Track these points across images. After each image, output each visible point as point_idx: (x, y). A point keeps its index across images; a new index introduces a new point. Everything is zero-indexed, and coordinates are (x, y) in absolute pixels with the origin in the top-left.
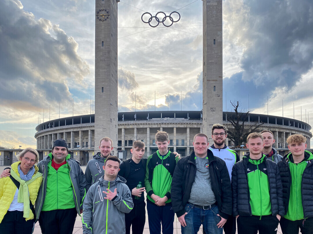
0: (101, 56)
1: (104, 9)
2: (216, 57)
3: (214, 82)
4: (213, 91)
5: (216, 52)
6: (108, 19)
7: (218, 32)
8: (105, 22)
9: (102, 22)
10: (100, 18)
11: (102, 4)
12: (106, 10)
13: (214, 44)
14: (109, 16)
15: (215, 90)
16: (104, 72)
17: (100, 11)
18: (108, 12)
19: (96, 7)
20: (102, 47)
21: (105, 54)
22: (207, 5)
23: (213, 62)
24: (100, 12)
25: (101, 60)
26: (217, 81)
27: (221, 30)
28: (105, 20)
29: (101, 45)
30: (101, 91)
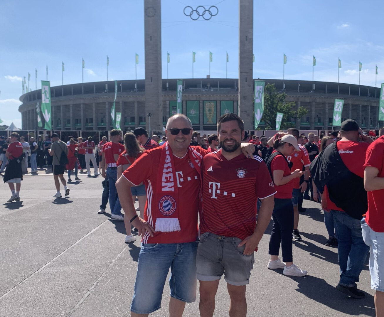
0: (150, 49)
1: (152, 6)
2: (247, 52)
5: (248, 47)
6: (155, 16)
8: (152, 18)
9: (149, 18)
11: (149, 2)
12: (153, 8)
13: (246, 40)
14: (156, 13)
15: (246, 81)
16: (153, 63)
18: (155, 9)
19: (145, 4)
20: (150, 42)
21: (153, 48)
22: (241, 4)
23: (245, 56)
24: (148, 10)
25: (150, 53)
26: (248, 73)
27: (252, 28)
28: (153, 16)
29: (149, 39)
30: (150, 81)
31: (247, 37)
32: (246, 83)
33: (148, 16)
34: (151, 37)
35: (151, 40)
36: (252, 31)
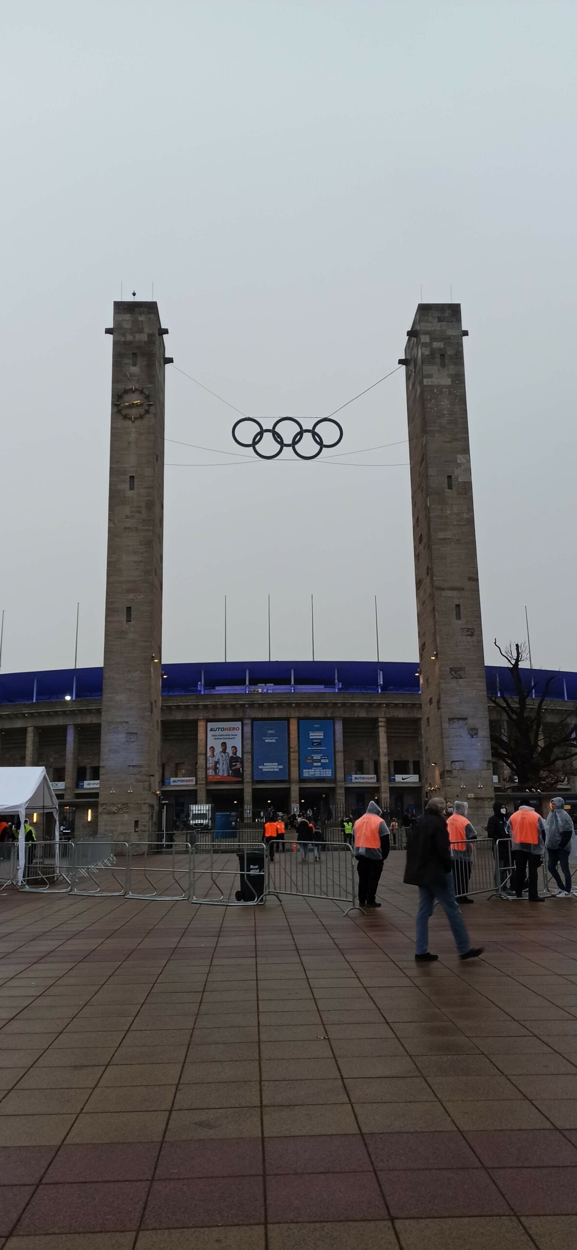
0: (127, 517)
1: (137, 387)
2: (455, 523)
3: (455, 594)
4: (454, 620)
5: (455, 509)
6: (148, 416)
7: (459, 456)
8: (138, 423)
9: (129, 423)
10: (125, 412)
11: (130, 374)
12: (142, 392)
13: (450, 487)
14: (152, 408)
15: (458, 617)
16: (135, 562)
17: (126, 392)
18: (147, 397)
19: (116, 380)
20: (129, 493)
21: (138, 512)
22: (425, 383)
23: (450, 537)
24: (126, 397)
25: (125, 528)
26: (463, 589)
27: (466, 450)
28: (141, 417)
29: (127, 486)
30: (124, 618)
31: (449, 477)
32: (459, 622)
33: (126, 417)
34: (132, 477)
35: (132, 488)
36: (469, 461)
